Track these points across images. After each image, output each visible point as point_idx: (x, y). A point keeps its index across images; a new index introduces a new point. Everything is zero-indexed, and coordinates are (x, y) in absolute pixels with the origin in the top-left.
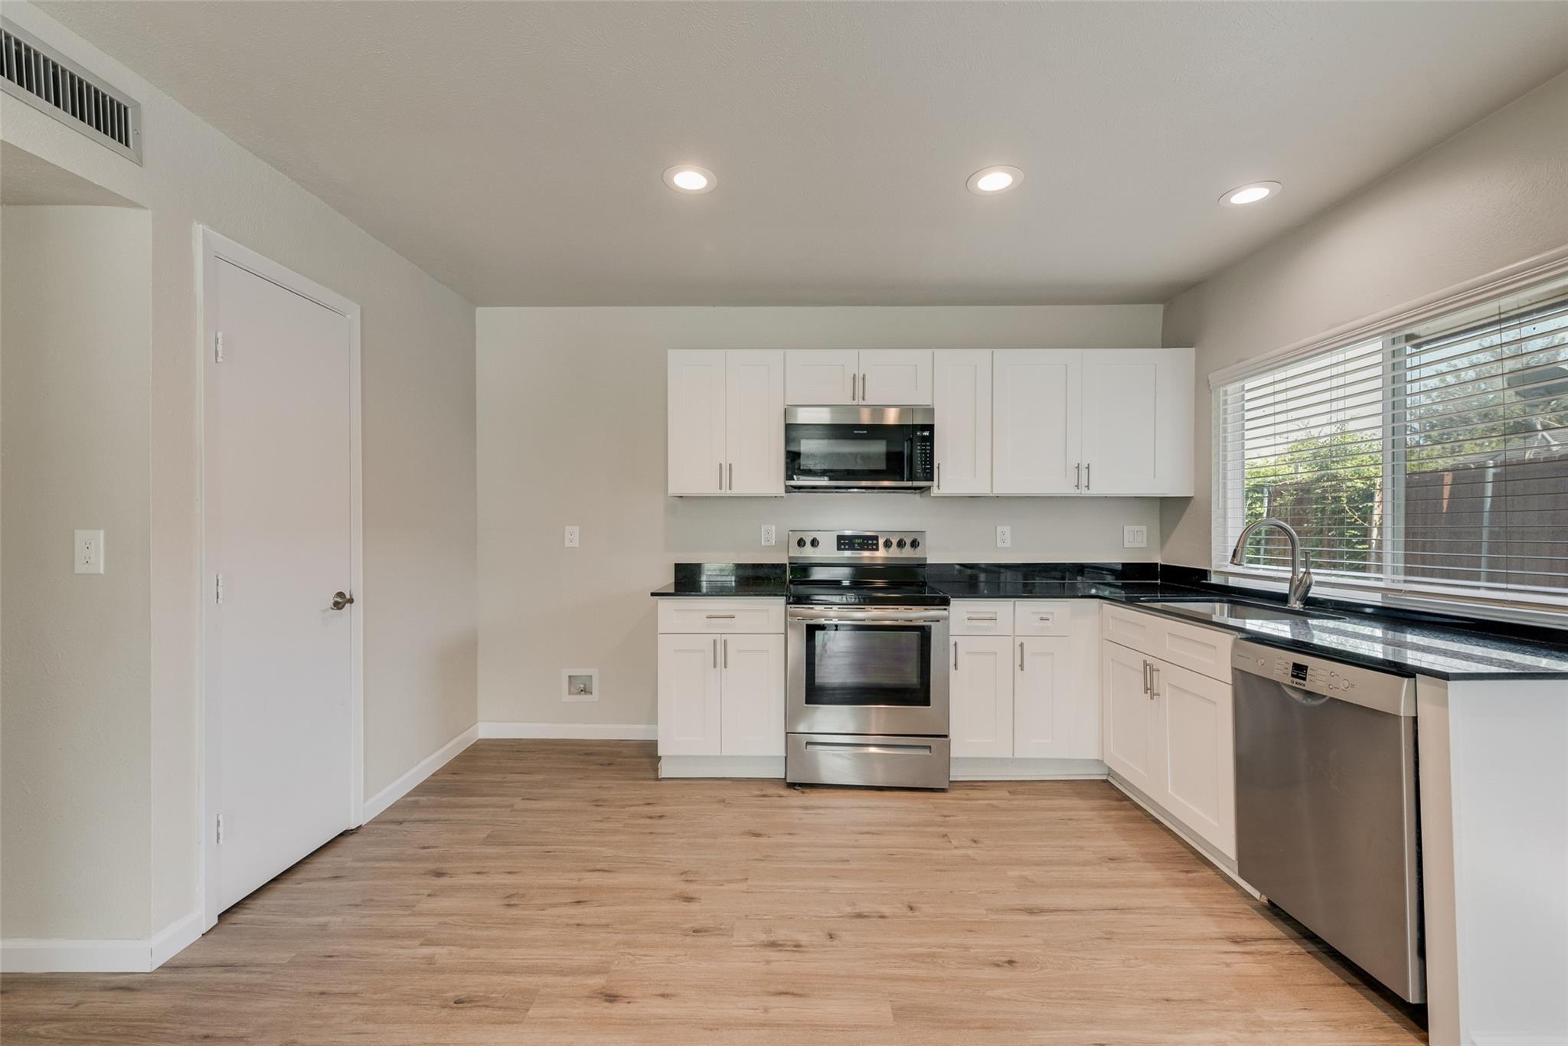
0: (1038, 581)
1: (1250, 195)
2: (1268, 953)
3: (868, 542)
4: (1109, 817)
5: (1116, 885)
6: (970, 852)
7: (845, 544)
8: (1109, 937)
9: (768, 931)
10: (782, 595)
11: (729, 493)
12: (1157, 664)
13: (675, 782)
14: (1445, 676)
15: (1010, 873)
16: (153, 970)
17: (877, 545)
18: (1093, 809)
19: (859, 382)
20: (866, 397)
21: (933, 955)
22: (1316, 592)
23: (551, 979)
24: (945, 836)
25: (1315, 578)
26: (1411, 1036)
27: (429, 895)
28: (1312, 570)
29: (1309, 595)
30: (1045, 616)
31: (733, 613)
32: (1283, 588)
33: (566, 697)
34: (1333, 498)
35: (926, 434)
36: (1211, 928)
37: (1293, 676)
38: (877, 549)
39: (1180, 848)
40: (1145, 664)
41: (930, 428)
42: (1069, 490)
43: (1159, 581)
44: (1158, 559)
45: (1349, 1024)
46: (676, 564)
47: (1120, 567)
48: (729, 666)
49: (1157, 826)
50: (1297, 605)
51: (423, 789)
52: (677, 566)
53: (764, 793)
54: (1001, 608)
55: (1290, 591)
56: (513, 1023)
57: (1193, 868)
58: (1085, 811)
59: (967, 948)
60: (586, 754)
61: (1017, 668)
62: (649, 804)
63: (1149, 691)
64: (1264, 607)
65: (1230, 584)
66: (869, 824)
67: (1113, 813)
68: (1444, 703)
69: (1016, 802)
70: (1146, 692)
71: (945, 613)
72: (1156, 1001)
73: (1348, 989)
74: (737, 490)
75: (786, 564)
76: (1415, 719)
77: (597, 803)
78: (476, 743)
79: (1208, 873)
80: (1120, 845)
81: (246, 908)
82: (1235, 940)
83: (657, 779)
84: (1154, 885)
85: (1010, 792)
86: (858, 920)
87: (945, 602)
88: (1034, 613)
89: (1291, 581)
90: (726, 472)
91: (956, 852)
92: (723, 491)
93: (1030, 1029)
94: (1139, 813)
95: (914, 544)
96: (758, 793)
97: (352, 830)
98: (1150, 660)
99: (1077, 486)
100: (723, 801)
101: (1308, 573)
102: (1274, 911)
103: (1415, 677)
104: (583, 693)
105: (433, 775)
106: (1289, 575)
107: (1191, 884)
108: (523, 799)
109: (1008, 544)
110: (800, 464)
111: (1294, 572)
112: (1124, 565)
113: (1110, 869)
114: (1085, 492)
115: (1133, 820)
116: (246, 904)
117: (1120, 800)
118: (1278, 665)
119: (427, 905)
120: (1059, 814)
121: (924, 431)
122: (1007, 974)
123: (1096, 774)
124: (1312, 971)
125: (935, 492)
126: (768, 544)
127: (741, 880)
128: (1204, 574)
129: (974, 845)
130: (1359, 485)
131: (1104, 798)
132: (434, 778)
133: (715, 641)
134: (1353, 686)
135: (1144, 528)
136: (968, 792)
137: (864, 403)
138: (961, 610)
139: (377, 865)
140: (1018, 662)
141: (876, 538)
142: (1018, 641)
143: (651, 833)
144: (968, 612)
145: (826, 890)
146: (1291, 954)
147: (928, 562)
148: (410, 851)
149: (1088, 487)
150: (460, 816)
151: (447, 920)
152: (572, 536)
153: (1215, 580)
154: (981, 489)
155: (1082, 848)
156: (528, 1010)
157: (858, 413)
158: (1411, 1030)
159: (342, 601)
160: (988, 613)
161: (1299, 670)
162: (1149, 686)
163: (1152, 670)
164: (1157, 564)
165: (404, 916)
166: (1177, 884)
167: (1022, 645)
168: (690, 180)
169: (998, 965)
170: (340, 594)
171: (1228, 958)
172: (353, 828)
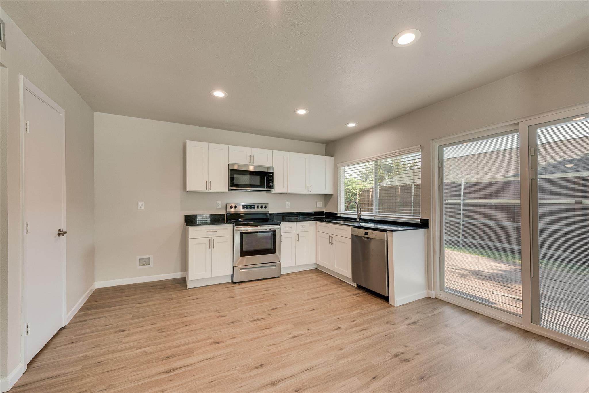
0: (287, 217)
1: (351, 125)
2: (361, 296)
3: (252, 207)
4: (320, 276)
5: (328, 290)
6: (293, 290)
7: (245, 207)
8: (331, 300)
9: (252, 318)
10: (232, 224)
11: (209, 191)
12: (332, 236)
13: (194, 289)
14: (392, 231)
15: (305, 292)
16: (10, 389)
17: (255, 207)
18: (316, 275)
19: (251, 158)
20: (254, 163)
21: (296, 312)
22: (362, 217)
23: (194, 344)
24: (285, 287)
25: (362, 214)
26: (386, 303)
27: (124, 337)
28: (361, 212)
29: (361, 218)
30: (303, 226)
31: (216, 230)
32: (355, 217)
33: (138, 267)
34: (348, 194)
35: (271, 175)
36: (349, 294)
37: (365, 235)
38: (255, 209)
39: (338, 280)
40: (330, 236)
41: (272, 173)
42: (307, 192)
43: (324, 216)
44: (324, 211)
45: (377, 304)
46: (185, 215)
47: (314, 213)
48: (214, 247)
49: (331, 276)
50: (358, 220)
51: (83, 309)
52: (185, 216)
53: (227, 287)
54: (293, 224)
55: (357, 217)
56: (191, 356)
57: (341, 283)
58: (314, 276)
59: (303, 309)
60: (151, 286)
61: (297, 241)
62: (190, 296)
63: (331, 243)
64: (351, 221)
65: (342, 216)
66: (264, 289)
67: (321, 275)
68: (392, 236)
69: (298, 277)
70: (330, 243)
71: (280, 226)
72: (345, 309)
73: (375, 298)
74: (212, 190)
75: (225, 214)
76: (387, 240)
77: (169, 299)
78: (95, 290)
79: (345, 284)
80: (325, 282)
81: (35, 362)
82: (354, 295)
83: (187, 289)
84: (336, 288)
85: (296, 275)
86: (273, 310)
87: (279, 224)
88: (301, 226)
89: (357, 215)
90: (208, 184)
91: (289, 290)
92: (207, 190)
93: (324, 320)
94: (326, 274)
95: (266, 207)
96: (225, 287)
97: (63, 328)
98: (331, 235)
99: (309, 191)
100: (215, 291)
101: (360, 213)
102: (360, 287)
103: (387, 232)
104: (145, 265)
105: (85, 304)
106: (357, 214)
107: (342, 286)
108: (137, 304)
109: (289, 207)
110: (234, 182)
111: (358, 213)
112: (314, 212)
113: (326, 287)
114: (310, 193)
115: (326, 276)
116: (35, 360)
117: (321, 272)
118: (361, 232)
119: (125, 340)
120: (309, 278)
121: (271, 174)
122: (314, 312)
123: (314, 267)
124: (369, 297)
125: (273, 192)
126: (218, 208)
127: (236, 309)
128: (336, 214)
129: (293, 288)
130: (354, 191)
131: (318, 272)
132: (86, 305)
133: (210, 240)
134: (377, 235)
135: (321, 202)
136: (286, 276)
137: (253, 164)
138: (283, 225)
139: (90, 335)
140: (297, 239)
141: (254, 205)
142: (297, 233)
143: (197, 304)
144: (285, 226)
145: (262, 306)
146: (364, 295)
147: (269, 212)
148: (102, 328)
149: (311, 191)
150: (114, 314)
151: (140, 341)
152: (141, 205)
153: (338, 215)
154: (285, 191)
155: (318, 284)
156: (193, 353)
157: (248, 167)
158: (386, 302)
159: (61, 234)
160: (290, 226)
161: (366, 233)
162: (330, 242)
163: (331, 237)
164: (324, 212)
165: (120, 345)
166: (340, 287)
167: (298, 235)
168: (219, 94)
169: (311, 311)
170: (60, 230)
171: (355, 298)
172: (63, 327)
